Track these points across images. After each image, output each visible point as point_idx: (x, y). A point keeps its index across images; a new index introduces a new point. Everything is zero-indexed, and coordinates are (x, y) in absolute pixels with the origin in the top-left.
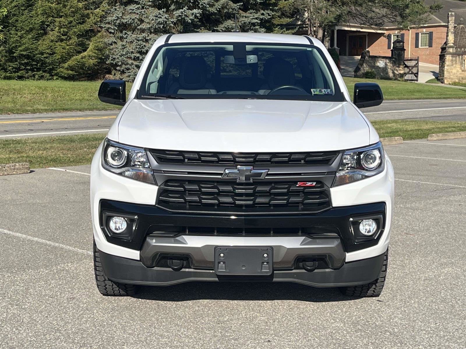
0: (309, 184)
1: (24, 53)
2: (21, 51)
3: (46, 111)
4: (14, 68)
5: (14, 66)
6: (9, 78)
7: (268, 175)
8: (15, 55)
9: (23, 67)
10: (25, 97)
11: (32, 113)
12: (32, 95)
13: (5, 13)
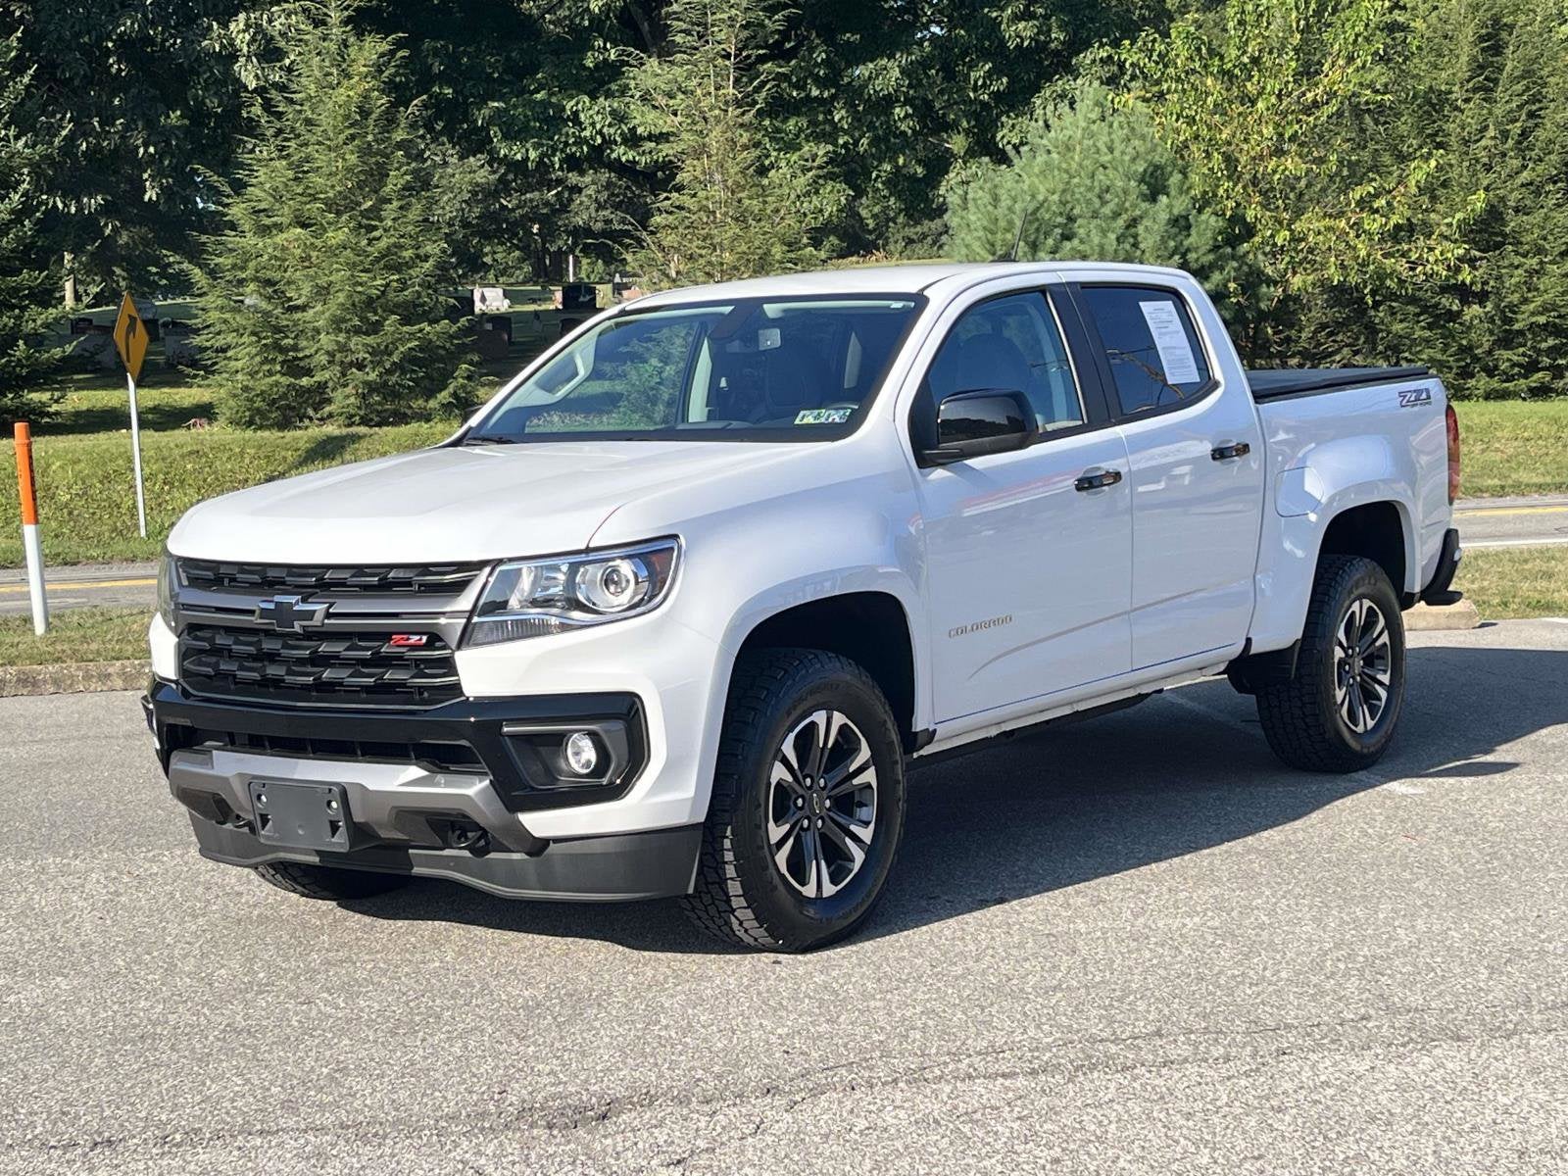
0: (414, 639)
1: (1542, 320)
2: (1533, 314)
3: (1540, 488)
4: (1514, 365)
5: (1515, 358)
6: (1503, 395)
7: (329, 615)
8: (1516, 327)
9: (1546, 361)
10: (1497, 450)
11: (1493, 495)
12: (1521, 444)
13: (1479, 204)
